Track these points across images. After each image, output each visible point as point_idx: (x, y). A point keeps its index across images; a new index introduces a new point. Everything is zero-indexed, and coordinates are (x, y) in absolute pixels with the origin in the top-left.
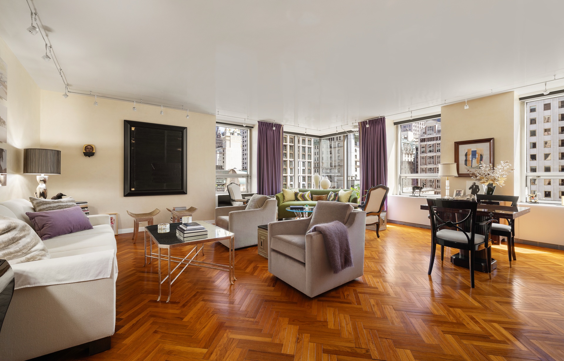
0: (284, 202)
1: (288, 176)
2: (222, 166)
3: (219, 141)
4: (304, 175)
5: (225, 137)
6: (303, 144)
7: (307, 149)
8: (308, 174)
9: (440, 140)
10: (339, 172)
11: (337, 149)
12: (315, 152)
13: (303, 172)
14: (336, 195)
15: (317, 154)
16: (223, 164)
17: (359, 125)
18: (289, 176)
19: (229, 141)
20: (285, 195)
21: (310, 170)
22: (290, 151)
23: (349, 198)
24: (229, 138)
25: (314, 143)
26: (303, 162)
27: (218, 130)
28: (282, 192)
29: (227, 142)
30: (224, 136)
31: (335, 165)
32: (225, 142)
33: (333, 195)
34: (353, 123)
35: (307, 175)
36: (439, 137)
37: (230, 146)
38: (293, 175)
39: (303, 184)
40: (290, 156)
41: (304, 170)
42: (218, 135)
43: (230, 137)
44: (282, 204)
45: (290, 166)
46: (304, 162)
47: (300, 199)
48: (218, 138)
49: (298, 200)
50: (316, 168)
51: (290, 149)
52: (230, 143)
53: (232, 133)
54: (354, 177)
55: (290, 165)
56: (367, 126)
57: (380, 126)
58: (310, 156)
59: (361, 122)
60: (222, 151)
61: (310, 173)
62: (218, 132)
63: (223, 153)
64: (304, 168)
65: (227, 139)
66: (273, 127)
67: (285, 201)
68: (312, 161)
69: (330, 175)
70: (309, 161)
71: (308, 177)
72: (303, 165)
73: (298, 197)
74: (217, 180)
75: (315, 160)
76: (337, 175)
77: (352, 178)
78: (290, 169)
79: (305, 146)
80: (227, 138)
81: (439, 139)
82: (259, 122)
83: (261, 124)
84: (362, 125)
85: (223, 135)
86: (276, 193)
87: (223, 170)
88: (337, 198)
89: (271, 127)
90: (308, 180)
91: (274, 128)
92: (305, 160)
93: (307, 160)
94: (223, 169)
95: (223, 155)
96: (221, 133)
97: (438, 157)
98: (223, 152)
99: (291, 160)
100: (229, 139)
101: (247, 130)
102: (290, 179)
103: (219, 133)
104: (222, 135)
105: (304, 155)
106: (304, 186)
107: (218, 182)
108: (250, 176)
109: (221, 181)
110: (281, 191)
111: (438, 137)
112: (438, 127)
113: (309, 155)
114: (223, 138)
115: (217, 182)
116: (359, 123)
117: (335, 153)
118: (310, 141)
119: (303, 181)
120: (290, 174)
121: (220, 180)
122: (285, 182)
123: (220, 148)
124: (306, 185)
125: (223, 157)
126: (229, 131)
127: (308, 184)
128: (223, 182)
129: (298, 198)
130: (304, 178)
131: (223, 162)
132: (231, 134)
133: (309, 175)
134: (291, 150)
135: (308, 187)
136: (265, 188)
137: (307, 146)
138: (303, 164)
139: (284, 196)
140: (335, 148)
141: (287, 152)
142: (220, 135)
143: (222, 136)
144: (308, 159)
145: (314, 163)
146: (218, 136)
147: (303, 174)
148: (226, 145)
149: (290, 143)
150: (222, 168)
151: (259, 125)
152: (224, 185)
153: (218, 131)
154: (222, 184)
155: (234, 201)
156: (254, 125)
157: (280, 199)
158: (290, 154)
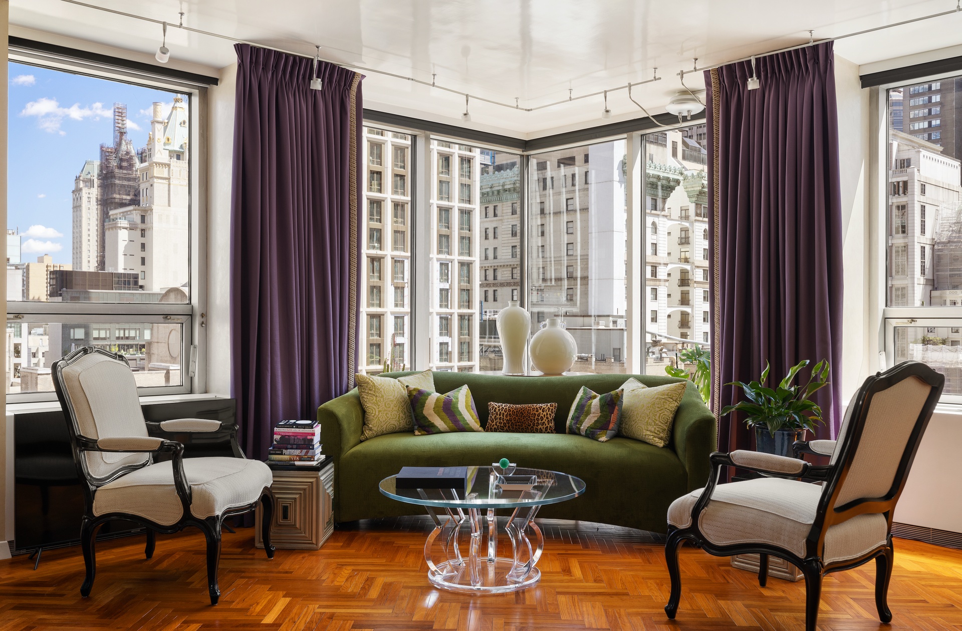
0: (362, 438)
1: (389, 314)
2: (136, 277)
3: (126, 183)
4: (444, 310)
5: (151, 165)
6: (441, 199)
7: (455, 217)
8: (460, 307)
9: (904, 193)
10: (570, 299)
11: (565, 218)
12: (486, 229)
13: (441, 301)
14: (611, 404)
15: (491, 235)
16: (143, 268)
17: (708, 84)
18: (392, 313)
19: (166, 182)
20: (369, 405)
21: (466, 293)
22: (396, 222)
23: (670, 416)
24: (164, 173)
25: (483, 194)
26: (441, 264)
27: (121, 139)
28: (354, 391)
29: (155, 185)
30: (145, 161)
31: (558, 276)
32: (147, 185)
33: (596, 402)
34: (682, 74)
35: (455, 310)
36: (901, 184)
37: (169, 201)
38: (407, 309)
39: (441, 344)
40: (395, 242)
41: (445, 294)
42: (121, 160)
43: (169, 165)
44: (352, 449)
45: (393, 278)
46: (444, 266)
47: (439, 423)
48: (121, 171)
49: (428, 429)
50: (488, 285)
51: (396, 216)
52: (169, 191)
53: (175, 151)
54: (621, 317)
55: (394, 273)
56: (753, 84)
57: (811, 85)
58: (466, 241)
59: (720, 70)
60: (138, 219)
61: (469, 304)
62: (124, 147)
63: (143, 226)
64: (447, 286)
65: (155, 175)
66: (311, 78)
67: (367, 433)
68: (476, 258)
69: (538, 313)
70: (466, 258)
71: (462, 317)
72: (441, 274)
73: (429, 411)
74: (119, 329)
75: (486, 258)
76: (563, 310)
77: (615, 322)
78: (396, 288)
79: (450, 204)
80: (157, 171)
81: (901, 192)
82: (240, 48)
83: (254, 63)
84: (721, 82)
85: (142, 160)
86: (326, 396)
87: (140, 291)
88: (614, 417)
89: (304, 78)
90: (461, 328)
91: (317, 85)
92: (448, 257)
93: (456, 257)
94: (141, 287)
95: (143, 235)
96: (133, 153)
97: (897, 252)
98: (143, 220)
99: (399, 256)
100: (166, 175)
101: (190, 95)
102: (396, 324)
103: (128, 153)
104: (136, 161)
105: (444, 239)
106: (444, 351)
107: (122, 335)
108: (202, 315)
109: (132, 333)
110: (352, 383)
111: (898, 183)
112: (899, 151)
113: (462, 238)
114: (142, 170)
115: (118, 338)
116: (707, 73)
117: (557, 231)
118: (469, 186)
119: (441, 334)
120: (396, 305)
121: (129, 329)
122: (376, 337)
123: (131, 208)
124: (454, 348)
125: (143, 240)
126: (165, 144)
127: (461, 344)
128: (142, 335)
129: (425, 418)
130: (445, 321)
131: (143, 260)
132: (171, 157)
133: (465, 311)
134: (400, 220)
135: (461, 354)
136: (269, 374)
137: (456, 204)
138: (441, 270)
139: (364, 412)
140: (557, 213)
141: (383, 226)
142: (131, 158)
143: (138, 165)
144: (461, 254)
145: (481, 268)
146: (125, 164)
147: (441, 306)
148: (152, 197)
149: (395, 192)
150: (136, 283)
151: (241, 66)
152: (143, 346)
153: (124, 142)
154: (137, 345)
155: (91, 445)
156: (221, 70)
157: (345, 425)
158: (396, 232)
